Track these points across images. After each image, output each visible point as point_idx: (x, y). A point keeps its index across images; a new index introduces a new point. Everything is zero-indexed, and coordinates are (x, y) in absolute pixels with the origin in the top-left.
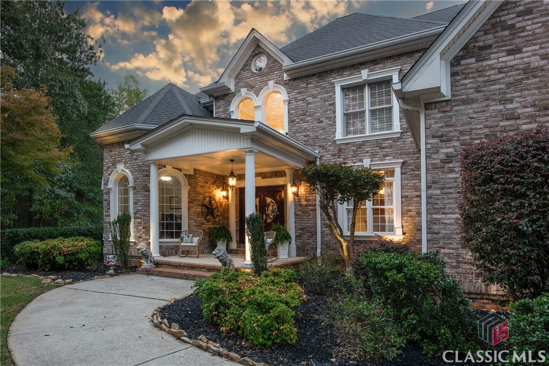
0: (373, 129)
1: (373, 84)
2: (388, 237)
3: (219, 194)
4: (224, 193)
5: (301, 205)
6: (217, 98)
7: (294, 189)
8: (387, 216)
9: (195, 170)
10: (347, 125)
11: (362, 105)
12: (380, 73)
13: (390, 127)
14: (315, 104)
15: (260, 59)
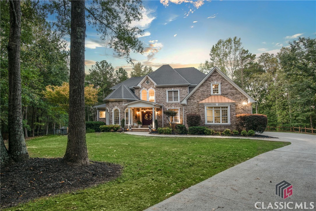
0: (174, 101)
1: (174, 91)
2: (177, 123)
3: (137, 113)
4: (139, 113)
6: (136, 89)
7: (157, 113)
8: (177, 119)
9: (134, 108)
10: (169, 99)
11: (172, 95)
12: (176, 89)
13: (178, 101)
14: (162, 94)
15: (148, 81)
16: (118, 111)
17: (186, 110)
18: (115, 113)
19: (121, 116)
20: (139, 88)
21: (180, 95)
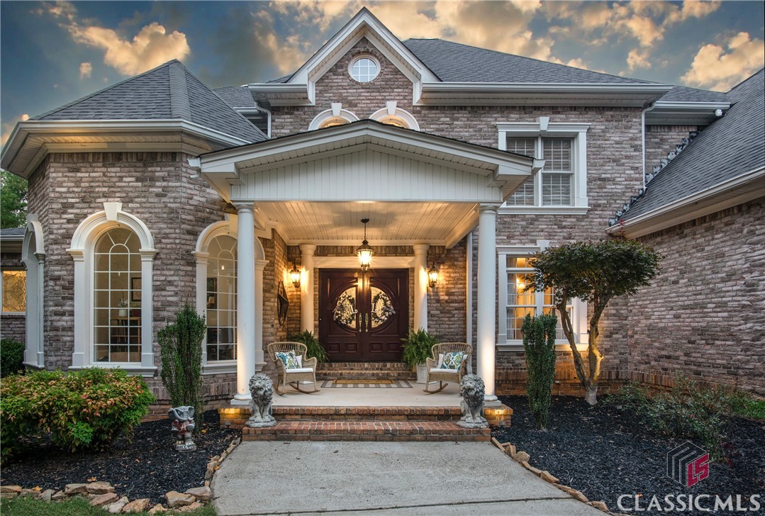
4: (295, 277)
5: (438, 301)
6: (276, 111)
7: (431, 276)
9: (273, 232)
12: (561, 126)
15: (364, 61)
16: (135, 242)
18: (101, 263)
19: (156, 288)
20: (297, 108)
21: (590, 165)
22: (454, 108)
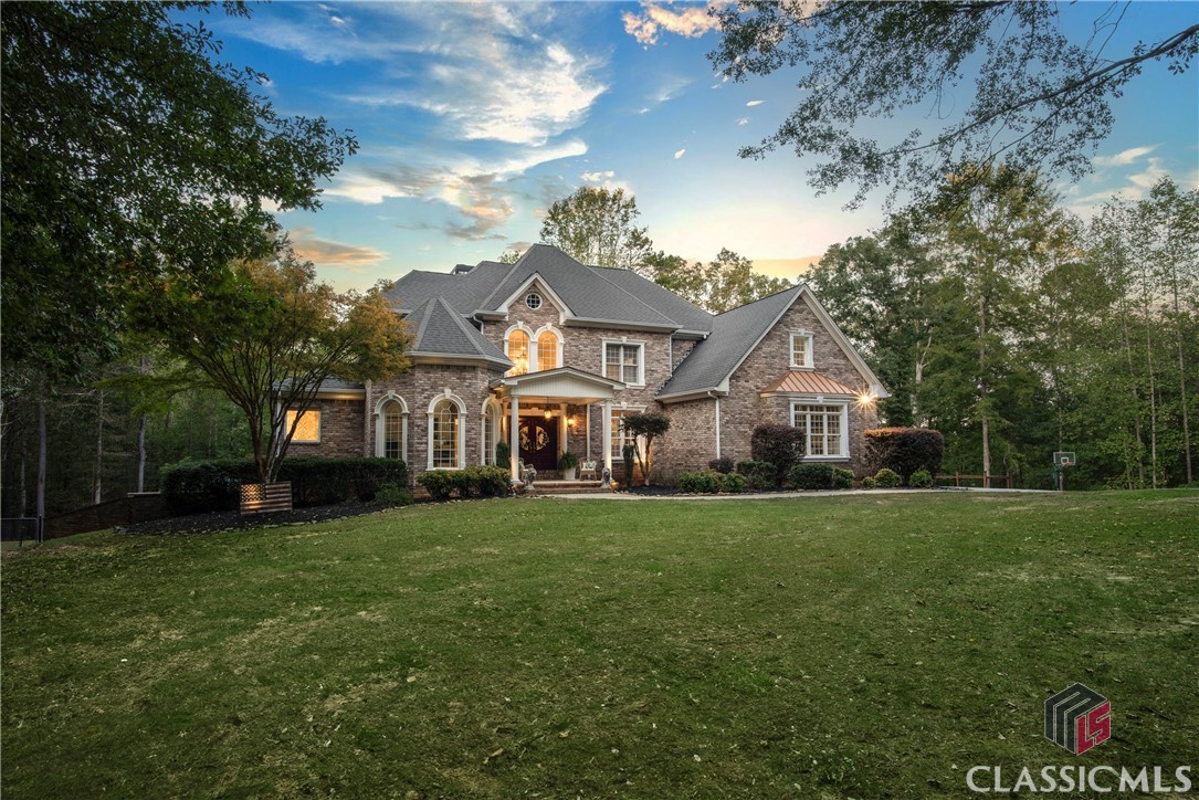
0: (624, 380)
5: (573, 435)
7: (568, 421)
10: (609, 367)
11: (619, 360)
12: (633, 341)
13: (635, 381)
14: (586, 352)
15: (533, 296)
16: (457, 408)
17: (726, 413)
19: (467, 431)
20: (498, 322)
21: (646, 363)
22: (580, 328)
